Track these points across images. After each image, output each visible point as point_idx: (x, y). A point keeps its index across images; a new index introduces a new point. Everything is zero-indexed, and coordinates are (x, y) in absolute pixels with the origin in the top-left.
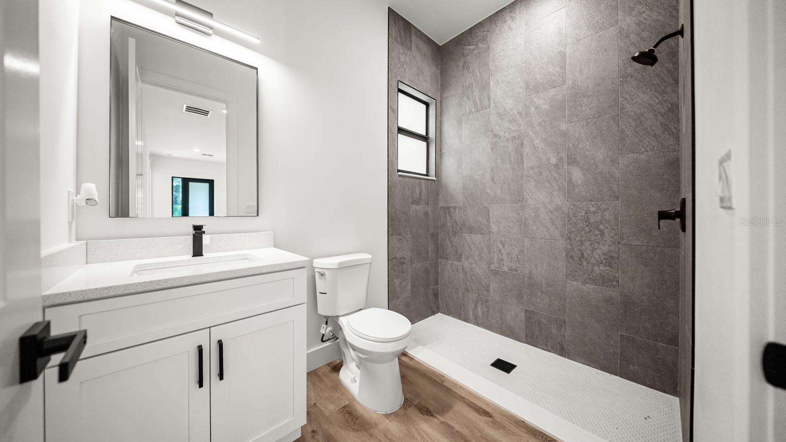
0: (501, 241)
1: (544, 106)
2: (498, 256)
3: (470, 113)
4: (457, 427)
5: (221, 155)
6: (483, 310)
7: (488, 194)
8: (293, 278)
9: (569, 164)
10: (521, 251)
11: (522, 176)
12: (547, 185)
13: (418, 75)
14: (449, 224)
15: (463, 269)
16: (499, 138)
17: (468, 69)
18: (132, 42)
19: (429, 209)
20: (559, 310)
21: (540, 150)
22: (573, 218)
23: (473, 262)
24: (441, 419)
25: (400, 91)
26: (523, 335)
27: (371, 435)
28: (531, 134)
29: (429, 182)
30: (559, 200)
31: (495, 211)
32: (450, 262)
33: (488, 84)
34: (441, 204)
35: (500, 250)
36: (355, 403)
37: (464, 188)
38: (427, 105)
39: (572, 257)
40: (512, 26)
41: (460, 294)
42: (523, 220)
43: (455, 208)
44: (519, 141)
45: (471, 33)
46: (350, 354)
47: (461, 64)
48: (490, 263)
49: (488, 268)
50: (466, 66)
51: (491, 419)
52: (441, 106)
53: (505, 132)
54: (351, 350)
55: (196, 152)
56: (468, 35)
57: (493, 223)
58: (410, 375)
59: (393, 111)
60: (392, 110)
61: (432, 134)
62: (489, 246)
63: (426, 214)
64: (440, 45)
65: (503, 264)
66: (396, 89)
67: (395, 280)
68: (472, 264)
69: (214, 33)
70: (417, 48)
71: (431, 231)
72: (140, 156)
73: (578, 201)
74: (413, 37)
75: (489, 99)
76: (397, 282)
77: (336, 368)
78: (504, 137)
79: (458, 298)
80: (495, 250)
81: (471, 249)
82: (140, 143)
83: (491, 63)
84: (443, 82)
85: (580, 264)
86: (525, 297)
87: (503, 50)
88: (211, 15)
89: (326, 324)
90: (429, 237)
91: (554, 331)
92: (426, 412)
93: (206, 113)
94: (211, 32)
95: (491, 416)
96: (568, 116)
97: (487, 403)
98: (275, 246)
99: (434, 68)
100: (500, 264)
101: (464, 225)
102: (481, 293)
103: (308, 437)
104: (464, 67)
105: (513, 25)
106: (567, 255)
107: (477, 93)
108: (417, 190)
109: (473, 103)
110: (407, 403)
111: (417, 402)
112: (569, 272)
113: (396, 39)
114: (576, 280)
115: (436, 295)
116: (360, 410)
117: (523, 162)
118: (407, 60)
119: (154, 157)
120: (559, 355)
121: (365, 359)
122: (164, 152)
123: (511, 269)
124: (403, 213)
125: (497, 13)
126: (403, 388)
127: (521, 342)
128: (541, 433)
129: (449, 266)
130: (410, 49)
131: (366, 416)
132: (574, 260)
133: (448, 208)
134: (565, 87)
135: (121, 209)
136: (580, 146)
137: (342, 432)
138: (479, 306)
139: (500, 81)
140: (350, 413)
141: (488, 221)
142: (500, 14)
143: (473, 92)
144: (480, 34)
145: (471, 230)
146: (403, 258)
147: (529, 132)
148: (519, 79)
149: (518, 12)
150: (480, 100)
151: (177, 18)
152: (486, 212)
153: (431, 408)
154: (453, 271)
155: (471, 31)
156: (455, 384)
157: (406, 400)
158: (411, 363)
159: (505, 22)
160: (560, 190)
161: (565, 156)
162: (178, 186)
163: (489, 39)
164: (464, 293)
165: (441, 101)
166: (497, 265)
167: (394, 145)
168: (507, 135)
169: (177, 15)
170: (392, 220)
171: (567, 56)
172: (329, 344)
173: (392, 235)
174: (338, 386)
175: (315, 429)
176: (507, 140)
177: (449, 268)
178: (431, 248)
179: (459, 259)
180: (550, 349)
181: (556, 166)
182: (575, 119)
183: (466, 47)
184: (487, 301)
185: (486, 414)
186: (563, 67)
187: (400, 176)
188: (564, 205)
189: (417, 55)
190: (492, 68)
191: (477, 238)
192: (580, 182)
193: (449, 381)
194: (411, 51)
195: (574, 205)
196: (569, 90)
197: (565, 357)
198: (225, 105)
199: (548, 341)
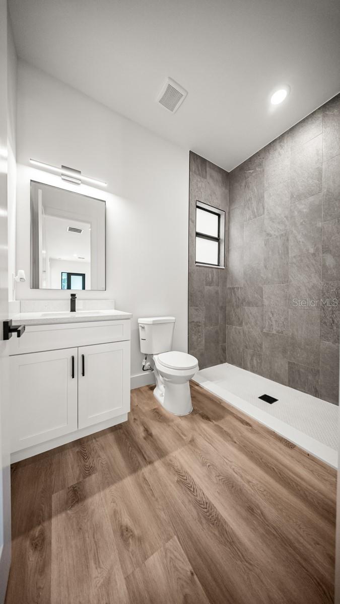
0: (271, 312)
1: (305, 210)
2: (268, 322)
3: (250, 219)
4: (225, 429)
5: (88, 259)
6: (257, 362)
7: (262, 277)
8: (123, 325)
9: (323, 253)
10: (286, 319)
11: (287, 264)
12: (307, 269)
13: (211, 196)
14: (234, 300)
15: (243, 331)
16: (271, 236)
17: (248, 187)
18: (40, 192)
19: (219, 289)
20: (314, 362)
21: (301, 243)
22: (326, 294)
23: (250, 327)
24: (215, 423)
25: (198, 207)
26: (287, 380)
27: (169, 425)
28: (295, 231)
29: (219, 270)
30: (316, 280)
31: (267, 289)
32: (234, 327)
33: (263, 197)
34: (229, 286)
35: (270, 318)
36: (161, 408)
37: (245, 273)
38: (219, 215)
39: (325, 323)
40: (281, 153)
41: (241, 349)
42: (288, 296)
43: (238, 288)
44: (285, 237)
45: (250, 161)
46: (160, 379)
47: (243, 184)
48: (262, 328)
49: (262, 331)
50: (247, 186)
51: (251, 428)
52: (229, 215)
53: (275, 231)
54: (160, 376)
55: (75, 257)
56: (249, 163)
57: (265, 298)
58: (200, 397)
59: (193, 222)
60: (192, 220)
61: (222, 236)
62: (262, 315)
63: (217, 293)
64: (229, 172)
65: (272, 329)
66: (196, 206)
67: (193, 337)
68: (250, 328)
69: (82, 183)
70: (211, 176)
71: (221, 304)
72: (44, 260)
73: (331, 280)
74: (208, 169)
75: (264, 208)
76: (194, 338)
77: (152, 388)
78: (275, 235)
79: (239, 352)
80: (267, 318)
81: (249, 318)
82: (44, 252)
83: (265, 182)
84: (231, 199)
85: (331, 328)
86: (288, 353)
87: (274, 171)
88: (80, 172)
89: (146, 359)
90: (218, 308)
91: (310, 378)
92: (206, 418)
93: (80, 231)
94: (80, 182)
95: (250, 426)
96: (323, 217)
97: (250, 419)
98: (115, 309)
99: (224, 189)
100: (270, 328)
101: (244, 300)
102: (256, 349)
103: (132, 422)
104: (245, 186)
105: (282, 151)
106: (321, 321)
107: (254, 204)
108: (210, 275)
109: (252, 212)
110: (194, 412)
111: (201, 412)
112: (322, 334)
113: (195, 172)
114: (328, 340)
115: (224, 350)
116: (164, 412)
117: (288, 253)
118: (203, 186)
119: (51, 260)
120: (314, 396)
121: (168, 381)
122: (57, 257)
123: (278, 332)
124: (199, 291)
125: (270, 144)
126: (192, 403)
127: (285, 385)
128: (285, 440)
129: (233, 330)
130: (205, 177)
131: (167, 415)
132: (327, 325)
133: (233, 288)
134: (321, 194)
135: (35, 285)
136: (333, 238)
137: (151, 421)
138: (255, 358)
139: (272, 194)
140: (157, 413)
141: (262, 297)
142: (272, 145)
143: (252, 203)
144: (257, 161)
145: (249, 304)
146: (199, 322)
147: (293, 230)
148: (286, 192)
149: (285, 141)
150: (257, 209)
151: (62, 177)
152: (260, 291)
153: (209, 416)
154: (236, 333)
155: (251, 160)
156: (229, 405)
157: (194, 410)
158: (200, 390)
159: (275, 150)
160: (316, 272)
161: (320, 247)
162: (65, 279)
163: (264, 164)
164: (243, 349)
165: (229, 212)
166: (268, 329)
167: (193, 245)
168: (276, 233)
169: (63, 175)
170: (191, 296)
171: (323, 170)
172: (148, 373)
173: (191, 306)
174: (152, 398)
175: (136, 418)
176: (277, 237)
177: (233, 331)
178: (220, 316)
179: (241, 324)
180: (307, 391)
181: (314, 254)
182: (329, 218)
183: (248, 172)
184: (260, 355)
185: (247, 424)
186: (320, 179)
187: (197, 266)
188: (319, 284)
189: (210, 181)
190: (266, 185)
191: (254, 310)
192: (332, 266)
193: (225, 403)
194: (206, 178)
195: (327, 284)
196: (325, 197)
197: (318, 398)
198: (89, 225)
199: (305, 385)
